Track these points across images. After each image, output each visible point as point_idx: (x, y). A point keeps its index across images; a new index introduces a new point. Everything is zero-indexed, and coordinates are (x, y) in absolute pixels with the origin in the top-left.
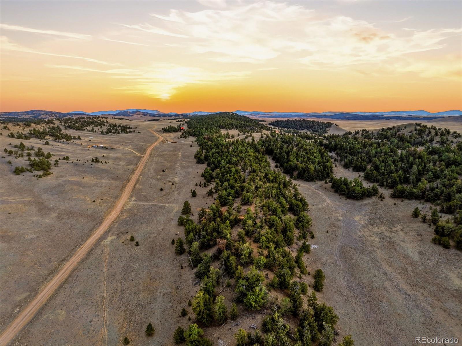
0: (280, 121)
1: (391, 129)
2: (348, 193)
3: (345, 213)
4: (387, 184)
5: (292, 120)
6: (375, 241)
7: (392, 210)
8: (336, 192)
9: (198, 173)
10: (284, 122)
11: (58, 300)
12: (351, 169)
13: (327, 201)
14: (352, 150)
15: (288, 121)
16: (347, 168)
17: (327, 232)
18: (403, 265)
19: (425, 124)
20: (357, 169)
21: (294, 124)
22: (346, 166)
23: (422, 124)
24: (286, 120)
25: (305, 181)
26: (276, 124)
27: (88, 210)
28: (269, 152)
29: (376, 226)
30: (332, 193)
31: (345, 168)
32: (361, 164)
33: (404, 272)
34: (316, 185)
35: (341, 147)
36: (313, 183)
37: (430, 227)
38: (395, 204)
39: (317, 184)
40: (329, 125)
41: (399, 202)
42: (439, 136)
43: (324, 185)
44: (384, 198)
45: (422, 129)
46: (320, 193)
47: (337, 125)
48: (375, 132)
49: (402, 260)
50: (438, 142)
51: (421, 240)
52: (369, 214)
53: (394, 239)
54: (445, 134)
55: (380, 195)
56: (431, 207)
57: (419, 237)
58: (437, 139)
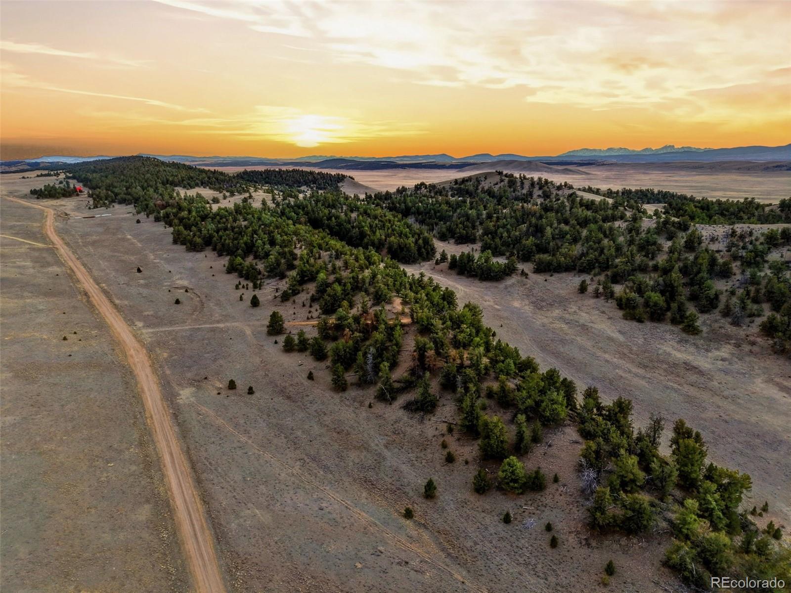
0: (252, 172)
1: (467, 181)
2: (483, 274)
3: (496, 300)
5: (274, 171)
6: (564, 328)
7: (548, 288)
9: (211, 267)
10: (261, 173)
11: (223, 499)
12: (452, 241)
13: (460, 288)
14: (438, 214)
15: (267, 172)
16: (445, 241)
18: (616, 349)
19: (509, 173)
20: (463, 240)
21: (281, 176)
23: (505, 172)
27: (70, 355)
29: (548, 310)
31: (443, 241)
32: (467, 233)
33: (623, 356)
34: (425, 268)
35: (418, 209)
36: (418, 265)
37: (607, 302)
38: (546, 280)
39: (424, 266)
40: (341, 178)
41: (548, 278)
42: (537, 187)
43: (437, 267)
44: (527, 274)
45: (512, 179)
46: (439, 278)
47: (352, 178)
48: (447, 186)
49: (610, 344)
50: (539, 196)
51: (610, 318)
52: (525, 297)
53: (582, 321)
54: (543, 185)
55: (520, 272)
56: (592, 278)
57: (604, 315)
58: (537, 192)
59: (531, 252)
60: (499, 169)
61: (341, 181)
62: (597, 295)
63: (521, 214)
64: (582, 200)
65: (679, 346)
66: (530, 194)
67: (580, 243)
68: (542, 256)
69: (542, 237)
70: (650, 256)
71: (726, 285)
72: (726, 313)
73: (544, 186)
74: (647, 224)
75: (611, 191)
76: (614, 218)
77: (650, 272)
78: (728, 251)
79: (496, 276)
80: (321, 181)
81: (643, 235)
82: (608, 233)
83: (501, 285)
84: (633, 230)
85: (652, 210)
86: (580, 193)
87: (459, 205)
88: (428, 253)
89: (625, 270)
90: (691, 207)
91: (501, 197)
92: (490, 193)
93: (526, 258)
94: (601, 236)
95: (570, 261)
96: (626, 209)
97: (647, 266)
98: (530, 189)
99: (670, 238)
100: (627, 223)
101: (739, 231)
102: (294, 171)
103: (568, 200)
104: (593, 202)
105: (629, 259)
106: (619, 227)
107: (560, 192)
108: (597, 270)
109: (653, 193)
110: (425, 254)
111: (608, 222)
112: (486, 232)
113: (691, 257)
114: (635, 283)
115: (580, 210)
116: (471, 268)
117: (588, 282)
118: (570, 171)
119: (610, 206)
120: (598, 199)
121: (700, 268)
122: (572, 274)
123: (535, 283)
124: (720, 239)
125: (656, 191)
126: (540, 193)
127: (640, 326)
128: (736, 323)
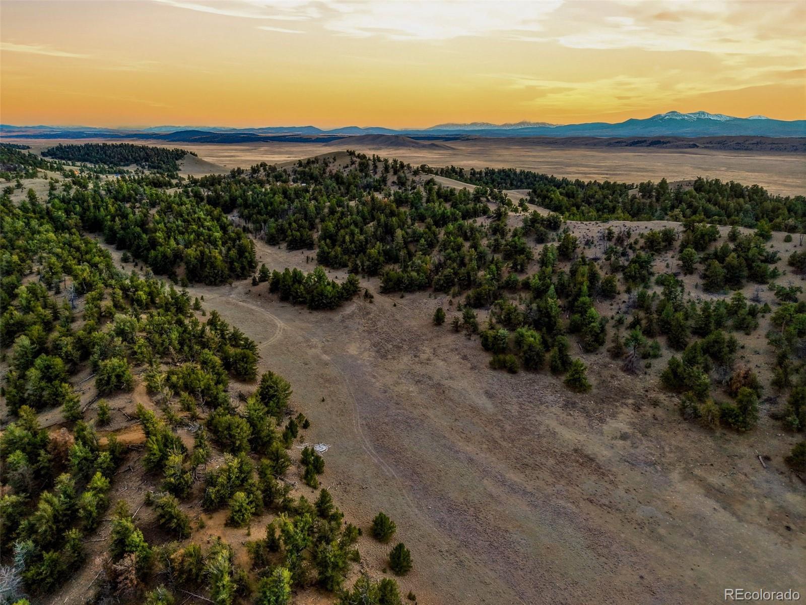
0: (69, 147)
1: (313, 162)
2: (312, 300)
3: (326, 343)
4: (363, 269)
5: (97, 146)
6: (412, 391)
7: (397, 317)
8: (284, 298)
10: (79, 148)
12: (284, 245)
13: (279, 325)
14: (269, 208)
16: (274, 245)
17: (323, 400)
18: (482, 430)
19: (362, 153)
20: (297, 244)
21: (105, 153)
22: (272, 241)
23: (357, 153)
24: (83, 145)
25: (207, 285)
26: (63, 154)
28: (93, 225)
29: (394, 358)
30: (277, 304)
31: (270, 245)
32: (302, 235)
33: (493, 445)
34: (237, 291)
35: (246, 200)
36: (227, 287)
37: (469, 339)
38: (395, 305)
39: (236, 287)
40: (180, 155)
41: (399, 301)
42: (391, 171)
43: (254, 289)
44: (372, 297)
45: (364, 161)
46: (254, 307)
47: (194, 154)
48: (289, 169)
49: (474, 420)
50: (394, 182)
51: (473, 368)
52: (366, 334)
53: (437, 378)
54: (398, 168)
55: (363, 292)
56: (451, 301)
57: (466, 362)
58: (391, 178)
59: (378, 264)
60: (351, 148)
61: (180, 159)
62: (456, 328)
63: (369, 208)
64: (439, 189)
65: (564, 415)
66: (384, 180)
67: (437, 249)
68: (391, 267)
69: (393, 241)
70: (519, 267)
71: (611, 309)
72: (616, 353)
73: (399, 171)
74: (514, 221)
75: (474, 171)
76: (475, 214)
77: (520, 290)
78: (608, 259)
79: (331, 303)
80: (155, 159)
81: (509, 237)
82: (469, 234)
83: (337, 317)
84: (498, 230)
85: (516, 198)
86: (439, 179)
87: (298, 194)
88: (243, 268)
89: (490, 290)
90: (557, 195)
91: (350, 184)
92: (338, 178)
93: (372, 272)
94: (460, 240)
95: (424, 277)
96: (488, 201)
97: (516, 282)
98: (383, 174)
99: (541, 240)
100: (490, 220)
101: (616, 231)
102: (121, 146)
103: (425, 188)
104: (452, 191)
105: (494, 276)
106: (482, 226)
107: (417, 178)
108: (456, 289)
109: (515, 173)
110: (239, 269)
111: (469, 218)
112: (326, 235)
113: (566, 268)
114: (502, 309)
115: (437, 204)
116: (297, 292)
117: (445, 308)
118: (437, 146)
119: (471, 196)
120: (458, 186)
121: (580, 289)
122: (427, 294)
123: (383, 310)
124: (595, 243)
125: (518, 171)
126: (395, 178)
127: (513, 380)
128: (629, 369)
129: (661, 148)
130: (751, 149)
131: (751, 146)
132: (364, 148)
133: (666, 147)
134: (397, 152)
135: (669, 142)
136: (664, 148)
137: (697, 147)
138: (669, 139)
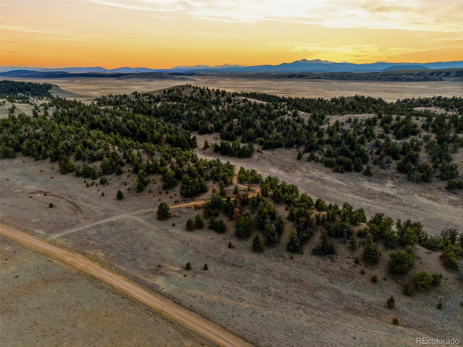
38: (273, 154)
39: (196, 151)
47: (57, 86)
50: (224, 101)
61: (50, 89)
62: (309, 160)
66: (219, 100)
68: (260, 138)
72: (375, 163)
74: (303, 116)
77: (325, 144)
78: (354, 130)
79: (249, 154)
99: (320, 124)
100: (291, 117)
111: (280, 116)
118: (185, 79)
123: (270, 156)
124: (345, 124)
128: (383, 168)
129: (303, 79)
130: (346, 79)
131: (346, 78)
132: (142, 80)
133: (306, 79)
134: (163, 82)
135: (307, 76)
136: (305, 79)
137: (321, 78)
138: (306, 74)
